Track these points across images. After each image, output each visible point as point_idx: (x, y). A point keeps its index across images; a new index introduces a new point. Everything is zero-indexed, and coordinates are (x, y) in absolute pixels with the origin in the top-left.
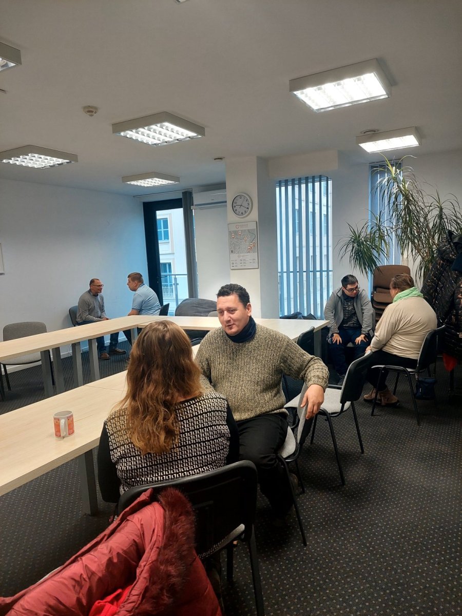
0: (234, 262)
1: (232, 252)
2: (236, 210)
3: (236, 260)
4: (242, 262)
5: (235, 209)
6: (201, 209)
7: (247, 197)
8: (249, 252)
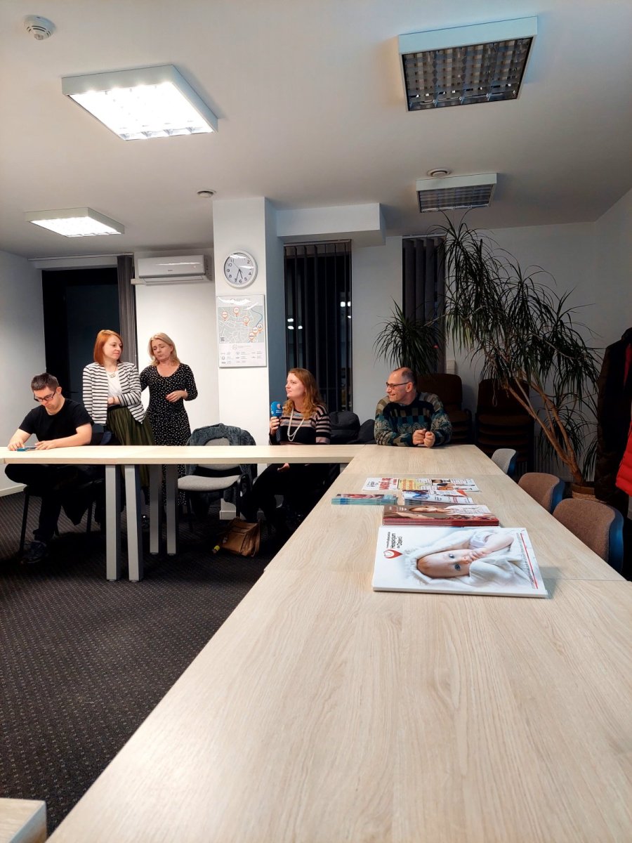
0: (226, 356)
1: (222, 340)
2: (230, 276)
3: (229, 353)
4: (240, 356)
5: (228, 274)
6: (148, 284)
7: (250, 257)
8: (251, 341)
